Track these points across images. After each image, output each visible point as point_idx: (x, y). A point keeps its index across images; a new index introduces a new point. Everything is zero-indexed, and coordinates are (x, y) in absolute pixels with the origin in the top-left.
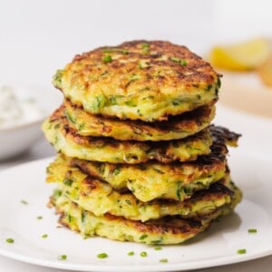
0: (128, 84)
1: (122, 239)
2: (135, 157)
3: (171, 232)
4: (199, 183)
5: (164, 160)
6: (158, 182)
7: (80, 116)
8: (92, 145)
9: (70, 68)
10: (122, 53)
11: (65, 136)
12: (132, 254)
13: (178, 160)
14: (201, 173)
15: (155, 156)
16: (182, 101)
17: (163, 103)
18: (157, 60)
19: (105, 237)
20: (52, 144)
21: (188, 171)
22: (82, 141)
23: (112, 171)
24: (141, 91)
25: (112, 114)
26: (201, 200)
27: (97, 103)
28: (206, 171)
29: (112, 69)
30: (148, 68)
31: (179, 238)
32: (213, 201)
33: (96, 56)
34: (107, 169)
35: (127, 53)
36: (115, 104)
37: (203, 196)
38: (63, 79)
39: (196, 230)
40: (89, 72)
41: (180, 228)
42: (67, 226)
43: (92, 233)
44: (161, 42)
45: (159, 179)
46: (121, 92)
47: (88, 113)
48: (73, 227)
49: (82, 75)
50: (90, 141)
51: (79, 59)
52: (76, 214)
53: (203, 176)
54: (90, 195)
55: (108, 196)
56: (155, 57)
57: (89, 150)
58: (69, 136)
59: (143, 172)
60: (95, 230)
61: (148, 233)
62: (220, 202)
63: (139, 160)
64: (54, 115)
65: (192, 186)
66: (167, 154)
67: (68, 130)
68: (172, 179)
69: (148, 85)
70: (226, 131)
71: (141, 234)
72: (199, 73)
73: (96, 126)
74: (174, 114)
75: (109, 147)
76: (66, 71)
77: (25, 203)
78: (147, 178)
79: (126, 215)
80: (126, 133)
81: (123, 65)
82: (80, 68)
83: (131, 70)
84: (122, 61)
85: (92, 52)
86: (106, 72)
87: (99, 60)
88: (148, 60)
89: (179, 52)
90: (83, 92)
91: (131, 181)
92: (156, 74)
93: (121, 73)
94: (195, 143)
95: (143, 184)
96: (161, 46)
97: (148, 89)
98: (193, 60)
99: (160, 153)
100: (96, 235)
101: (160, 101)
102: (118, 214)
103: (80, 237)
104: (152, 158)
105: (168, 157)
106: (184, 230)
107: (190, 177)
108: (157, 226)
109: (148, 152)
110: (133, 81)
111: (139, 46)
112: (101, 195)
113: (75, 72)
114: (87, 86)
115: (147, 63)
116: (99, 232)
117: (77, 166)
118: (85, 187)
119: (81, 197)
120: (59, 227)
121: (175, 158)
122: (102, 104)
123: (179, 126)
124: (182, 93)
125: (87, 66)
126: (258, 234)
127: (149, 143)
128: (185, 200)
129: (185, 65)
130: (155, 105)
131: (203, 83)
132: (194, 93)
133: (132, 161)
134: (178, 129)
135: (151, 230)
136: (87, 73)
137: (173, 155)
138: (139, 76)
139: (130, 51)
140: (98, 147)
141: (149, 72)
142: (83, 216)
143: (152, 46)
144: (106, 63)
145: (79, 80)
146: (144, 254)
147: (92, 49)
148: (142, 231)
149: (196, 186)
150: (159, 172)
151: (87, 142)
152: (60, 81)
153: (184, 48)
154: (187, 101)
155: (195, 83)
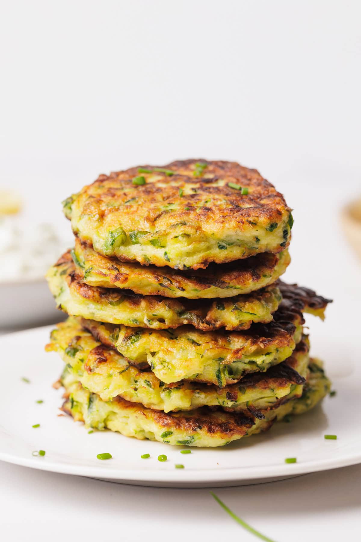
0: (159, 216)
1: (140, 436)
2: (162, 320)
3: (205, 429)
4: (252, 363)
5: (202, 326)
6: (190, 357)
7: (91, 258)
8: (103, 300)
9: (85, 192)
10: (163, 174)
11: (70, 286)
12: (147, 456)
13: (223, 327)
14: (254, 348)
15: (190, 320)
16: (231, 244)
17: (203, 245)
18: (208, 185)
19: (117, 432)
20: (55, 297)
21: (237, 343)
22: (90, 293)
23: (128, 338)
24: (174, 226)
25: (131, 257)
26: (253, 387)
27: (110, 240)
28: (262, 346)
29: (142, 195)
30: (193, 196)
31: (218, 439)
32: (273, 390)
33: (127, 176)
34: (122, 335)
35: (171, 175)
36: (137, 243)
37: (258, 381)
38: (74, 206)
39: (245, 429)
40: (110, 198)
41: (220, 425)
42: (70, 415)
43: (101, 425)
44: (225, 163)
45: (191, 352)
46: (146, 226)
47: (99, 254)
48: (77, 416)
49: (99, 202)
50: (101, 294)
51: (102, 179)
52: (82, 398)
53: (258, 353)
54: (97, 370)
55: (121, 373)
56: (209, 181)
57: (99, 306)
58: (74, 285)
59: (171, 342)
60: (105, 421)
61: (173, 429)
62: (283, 392)
63: (168, 324)
64: (63, 257)
65: (241, 366)
66: (208, 318)
67: (73, 277)
68: (210, 354)
69: (185, 218)
70: (311, 294)
71: (164, 430)
72: (263, 206)
73: (108, 272)
74: (218, 261)
75: (127, 304)
76: (79, 195)
77: (26, 381)
78: (174, 350)
79: (145, 401)
80: (150, 285)
81: (159, 190)
82: (100, 191)
83: (168, 197)
84: (161, 185)
85: (123, 172)
86: (133, 199)
87: (129, 182)
88: (197, 186)
89: (245, 176)
90: (96, 224)
91: (153, 354)
92: (201, 204)
93: (153, 200)
94: (248, 305)
95: (167, 358)
96: (222, 168)
97: (183, 224)
98: (259, 188)
99: (198, 316)
100: (106, 428)
101: (199, 241)
102: (134, 400)
103: (85, 430)
104: (185, 322)
105: (208, 323)
106: (225, 429)
107: (237, 352)
108: (188, 420)
109: (180, 314)
110: (166, 212)
111: (193, 167)
112: (111, 372)
113: (91, 197)
114: (102, 216)
115: (193, 189)
116: (110, 425)
117: (86, 330)
118: (93, 359)
119: (86, 374)
120: (61, 415)
121: (218, 324)
122: (118, 242)
123: (227, 279)
124: (232, 232)
125: (110, 189)
126: (338, 441)
127: (182, 300)
128: (229, 386)
129: (247, 194)
130: (191, 247)
131: (263, 220)
132: (249, 233)
133: (156, 325)
134: (223, 283)
135: (178, 424)
136: (107, 199)
137: (216, 321)
138: (176, 206)
139: (176, 173)
140: (111, 303)
141: (192, 201)
142: (91, 401)
143: (211, 168)
144: (136, 186)
145: (93, 208)
146: (164, 458)
147: (125, 167)
148: (166, 425)
149: (248, 367)
150: (194, 342)
151: (96, 294)
152: (70, 208)
153: (255, 171)
154: (240, 244)
155: (251, 219)
